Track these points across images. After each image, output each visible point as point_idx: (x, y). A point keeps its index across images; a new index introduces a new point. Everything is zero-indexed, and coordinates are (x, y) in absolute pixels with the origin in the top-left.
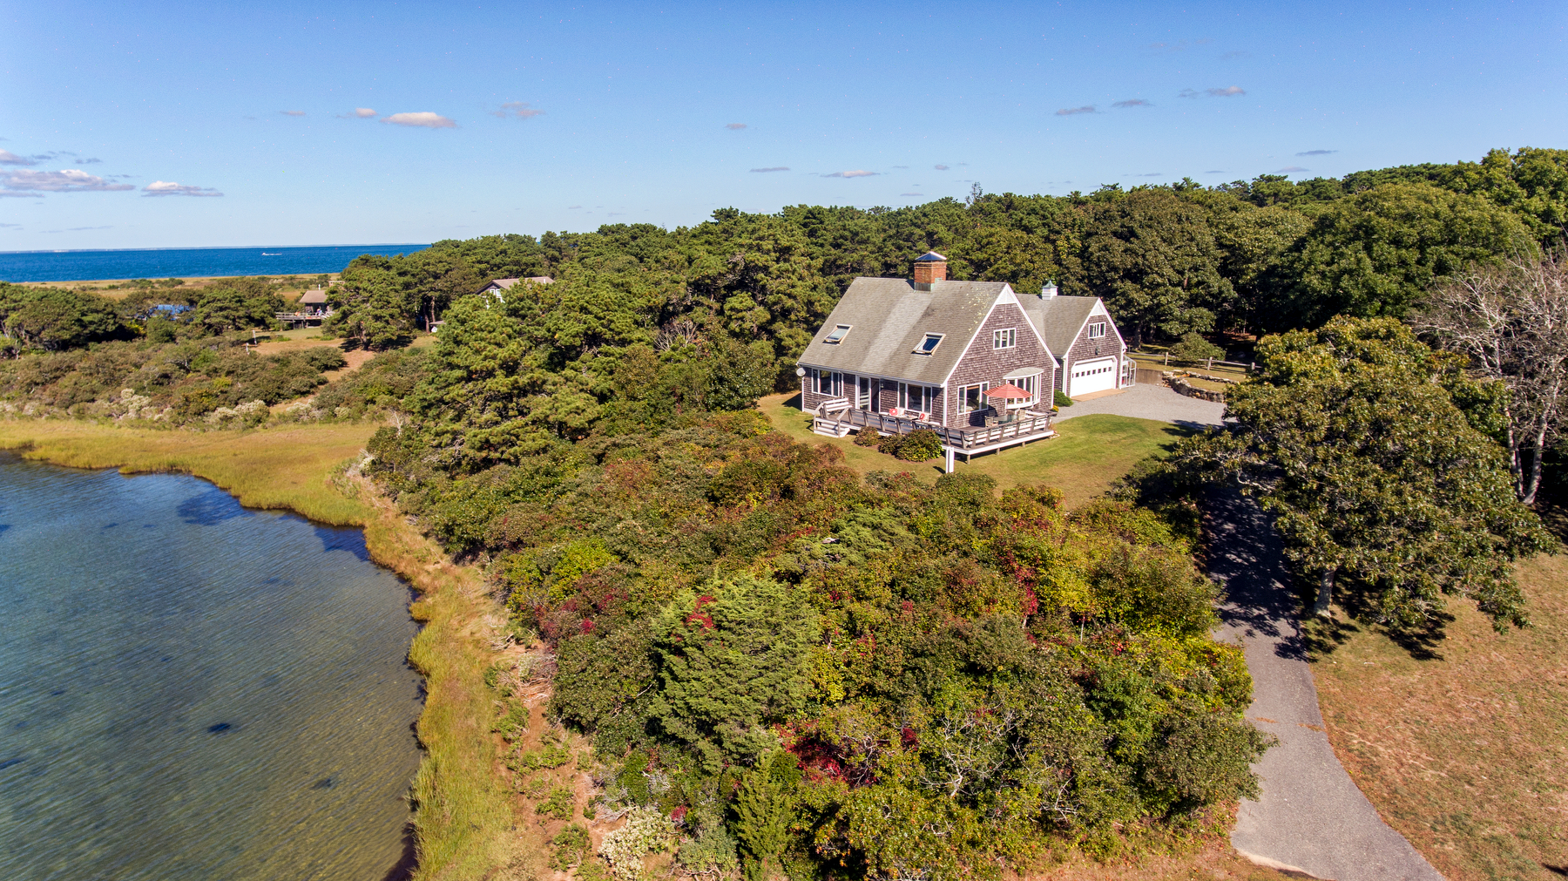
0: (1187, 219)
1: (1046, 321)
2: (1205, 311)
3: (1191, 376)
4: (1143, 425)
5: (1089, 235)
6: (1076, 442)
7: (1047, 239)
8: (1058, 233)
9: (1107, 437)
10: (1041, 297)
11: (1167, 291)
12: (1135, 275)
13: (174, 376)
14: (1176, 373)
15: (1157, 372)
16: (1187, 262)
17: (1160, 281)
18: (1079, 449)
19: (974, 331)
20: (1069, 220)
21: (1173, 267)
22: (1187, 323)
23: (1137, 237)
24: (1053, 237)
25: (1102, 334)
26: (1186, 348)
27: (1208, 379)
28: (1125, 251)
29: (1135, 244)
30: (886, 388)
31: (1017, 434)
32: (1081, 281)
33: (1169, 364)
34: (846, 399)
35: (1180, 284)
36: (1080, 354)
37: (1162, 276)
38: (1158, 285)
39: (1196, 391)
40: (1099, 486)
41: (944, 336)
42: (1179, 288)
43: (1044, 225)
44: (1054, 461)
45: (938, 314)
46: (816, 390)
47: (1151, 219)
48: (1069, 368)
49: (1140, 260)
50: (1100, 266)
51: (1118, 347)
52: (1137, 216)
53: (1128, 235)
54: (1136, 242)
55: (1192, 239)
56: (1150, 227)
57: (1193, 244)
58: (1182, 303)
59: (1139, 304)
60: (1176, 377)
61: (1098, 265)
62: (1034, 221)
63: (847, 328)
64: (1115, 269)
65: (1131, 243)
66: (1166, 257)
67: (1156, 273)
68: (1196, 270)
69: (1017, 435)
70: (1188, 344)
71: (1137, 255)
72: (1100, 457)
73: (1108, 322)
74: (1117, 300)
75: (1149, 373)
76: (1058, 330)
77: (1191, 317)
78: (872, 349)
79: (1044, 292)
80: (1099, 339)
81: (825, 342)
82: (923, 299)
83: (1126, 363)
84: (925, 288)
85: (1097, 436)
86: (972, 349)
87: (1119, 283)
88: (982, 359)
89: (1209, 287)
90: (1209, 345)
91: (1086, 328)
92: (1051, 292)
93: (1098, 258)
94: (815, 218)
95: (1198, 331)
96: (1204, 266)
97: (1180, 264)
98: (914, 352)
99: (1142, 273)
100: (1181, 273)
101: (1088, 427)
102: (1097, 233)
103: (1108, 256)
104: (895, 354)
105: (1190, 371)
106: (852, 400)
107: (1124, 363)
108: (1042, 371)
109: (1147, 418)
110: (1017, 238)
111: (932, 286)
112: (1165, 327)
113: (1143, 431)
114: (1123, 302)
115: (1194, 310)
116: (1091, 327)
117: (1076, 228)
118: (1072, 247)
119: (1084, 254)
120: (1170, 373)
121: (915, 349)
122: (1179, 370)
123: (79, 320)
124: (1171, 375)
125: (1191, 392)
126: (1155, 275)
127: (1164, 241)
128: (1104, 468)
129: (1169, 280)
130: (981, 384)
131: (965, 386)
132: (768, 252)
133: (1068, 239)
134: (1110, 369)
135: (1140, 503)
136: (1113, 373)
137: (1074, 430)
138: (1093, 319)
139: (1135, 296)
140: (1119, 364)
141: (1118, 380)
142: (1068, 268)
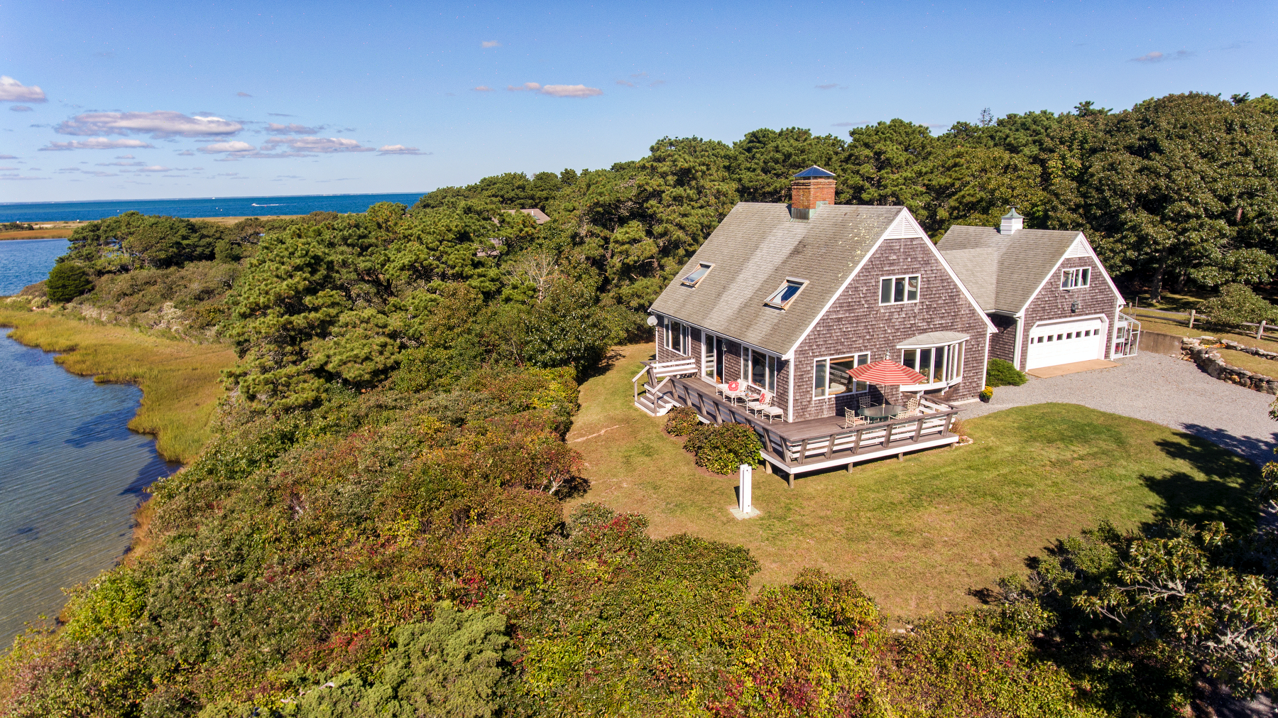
0: (1243, 126)
1: (1001, 263)
2: (1261, 254)
3: (1228, 347)
4: (1124, 431)
5: (1094, 151)
6: (993, 458)
7: (1035, 160)
8: (1052, 151)
9: (1052, 453)
10: (999, 231)
11: (1201, 225)
12: (1155, 203)
13: (216, 292)
14: (1203, 342)
15: (1173, 338)
16: (1236, 185)
17: (1191, 210)
18: (990, 475)
19: (845, 277)
20: (1067, 134)
21: (1214, 191)
22: (1230, 269)
23: (1161, 152)
24: (1043, 156)
25: (1085, 282)
26: (1224, 306)
27: (1256, 353)
28: (1140, 171)
29: (1157, 161)
30: (729, 352)
31: (888, 441)
32: (1074, 210)
33: (1195, 327)
34: (693, 361)
35: (1223, 215)
36: (1043, 311)
37: (1196, 204)
38: (1189, 216)
39: (1232, 372)
40: (995, 563)
41: (806, 282)
42: (1222, 222)
43: (1034, 142)
44: (937, 495)
45: (809, 252)
46: (668, 345)
47: (1184, 127)
48: (1026, 331)
49: (1162, 182)
50: (1102, 192)
51: (1111, 303)
52: (1164, 124)
53: (1147, 149)
54: (1158, 157)
55: (1247, 153)
56: (1182, 137)
57: (1248, 160)
58: (1224, 241)
59: (1156, 243)
60: (1203, 347)
61: (1099, 190)
62: (1022, 137)
63: (708, 267)
64: (1124, 195)
65: (1150, 159)
66: (1202, 178)
67: (1187, 199)
68: (1251, 195)
69: (886, 443)
70: (1228, 299)
71: (1158, 175)
72: (1021, 496)
73: (1094, 267)
74: (1125, 237)
75: (1160, 339)
76: (1015, 276)
77: (1237, 262)
78: (724, 297)
79: (1004, 224)
80: (1079, 291)
81: (683, 284)
82: (799, 229)
83: (1124, 324)
84: (803, 216)
85: (1036, 449)
86: (839, 305)
87: (1129, 214)
88: (857, 319)
89: (1270, 220)
90: (1263, 303)
91: (1056, 275)
92: (1014, 224)
93: (1100, 180)
94: (759, 142)
95: (1247, 282)
96: (1264, 189)
97: (1225, 188)
98: (766, 305)
99: (1166, 199)
100: (1227, 200)
101: (1027, 429)
102: (1103, 149)
103: (1115, 178)
104: (746, 305)
105: (1227, 339)
106: (698, 362)
107: (1118, 324)
108: (966, 337)
109: (1138, 416)
110: (994, 159)
111: (812, 213)
112: (1196, 274)
113: (1120, 442)
114: (1133, 239)
115: (1244, 252)
116: (1066, 274)
117: (1076, 144)
118: (1070, 167)
119: (1081, 178)
120: (1195, 340)
121: (767, 300)
122: (1209, 336)
123: (178, 243)
124: (1196, 344)
125: (1224, 374)
126: (1184, 203)
127: (1203, 156)
128: (1022, 520)
129: (1206, 210)
130: (856, 355)
131: (828, 358)
132: (664, 175)
133: (1063, 158)
134: (1096, 332)
135: (1043, 649)
136: (1102, 338)
137: (1000, 433)
138: (1068, 262)
139: (1151, 231)
140: (1111, 326)
141: (1108, 348)
142: (1057, 195)
